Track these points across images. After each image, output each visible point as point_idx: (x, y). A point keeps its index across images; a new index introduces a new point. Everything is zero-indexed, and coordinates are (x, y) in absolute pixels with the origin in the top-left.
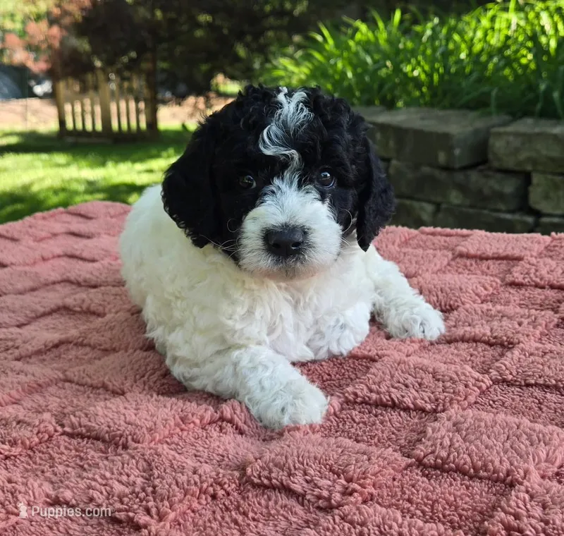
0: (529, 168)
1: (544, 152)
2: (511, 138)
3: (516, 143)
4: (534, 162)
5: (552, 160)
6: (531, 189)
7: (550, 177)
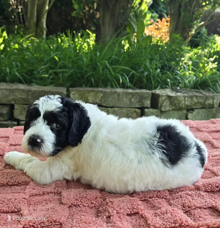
0: (13, 103)
1: (19, 96)
2: (4, 91)
3: (7, 93)
4: (15, 100)
5: (22, 99)
6: (14, 111)
7: (22, 106)
